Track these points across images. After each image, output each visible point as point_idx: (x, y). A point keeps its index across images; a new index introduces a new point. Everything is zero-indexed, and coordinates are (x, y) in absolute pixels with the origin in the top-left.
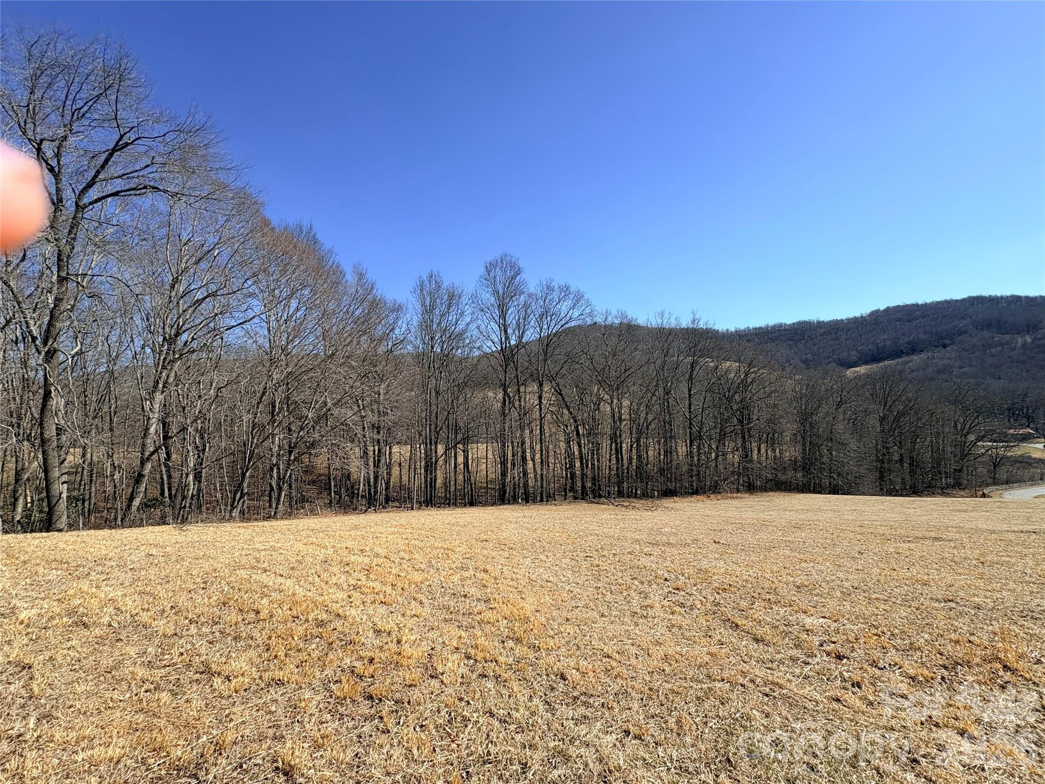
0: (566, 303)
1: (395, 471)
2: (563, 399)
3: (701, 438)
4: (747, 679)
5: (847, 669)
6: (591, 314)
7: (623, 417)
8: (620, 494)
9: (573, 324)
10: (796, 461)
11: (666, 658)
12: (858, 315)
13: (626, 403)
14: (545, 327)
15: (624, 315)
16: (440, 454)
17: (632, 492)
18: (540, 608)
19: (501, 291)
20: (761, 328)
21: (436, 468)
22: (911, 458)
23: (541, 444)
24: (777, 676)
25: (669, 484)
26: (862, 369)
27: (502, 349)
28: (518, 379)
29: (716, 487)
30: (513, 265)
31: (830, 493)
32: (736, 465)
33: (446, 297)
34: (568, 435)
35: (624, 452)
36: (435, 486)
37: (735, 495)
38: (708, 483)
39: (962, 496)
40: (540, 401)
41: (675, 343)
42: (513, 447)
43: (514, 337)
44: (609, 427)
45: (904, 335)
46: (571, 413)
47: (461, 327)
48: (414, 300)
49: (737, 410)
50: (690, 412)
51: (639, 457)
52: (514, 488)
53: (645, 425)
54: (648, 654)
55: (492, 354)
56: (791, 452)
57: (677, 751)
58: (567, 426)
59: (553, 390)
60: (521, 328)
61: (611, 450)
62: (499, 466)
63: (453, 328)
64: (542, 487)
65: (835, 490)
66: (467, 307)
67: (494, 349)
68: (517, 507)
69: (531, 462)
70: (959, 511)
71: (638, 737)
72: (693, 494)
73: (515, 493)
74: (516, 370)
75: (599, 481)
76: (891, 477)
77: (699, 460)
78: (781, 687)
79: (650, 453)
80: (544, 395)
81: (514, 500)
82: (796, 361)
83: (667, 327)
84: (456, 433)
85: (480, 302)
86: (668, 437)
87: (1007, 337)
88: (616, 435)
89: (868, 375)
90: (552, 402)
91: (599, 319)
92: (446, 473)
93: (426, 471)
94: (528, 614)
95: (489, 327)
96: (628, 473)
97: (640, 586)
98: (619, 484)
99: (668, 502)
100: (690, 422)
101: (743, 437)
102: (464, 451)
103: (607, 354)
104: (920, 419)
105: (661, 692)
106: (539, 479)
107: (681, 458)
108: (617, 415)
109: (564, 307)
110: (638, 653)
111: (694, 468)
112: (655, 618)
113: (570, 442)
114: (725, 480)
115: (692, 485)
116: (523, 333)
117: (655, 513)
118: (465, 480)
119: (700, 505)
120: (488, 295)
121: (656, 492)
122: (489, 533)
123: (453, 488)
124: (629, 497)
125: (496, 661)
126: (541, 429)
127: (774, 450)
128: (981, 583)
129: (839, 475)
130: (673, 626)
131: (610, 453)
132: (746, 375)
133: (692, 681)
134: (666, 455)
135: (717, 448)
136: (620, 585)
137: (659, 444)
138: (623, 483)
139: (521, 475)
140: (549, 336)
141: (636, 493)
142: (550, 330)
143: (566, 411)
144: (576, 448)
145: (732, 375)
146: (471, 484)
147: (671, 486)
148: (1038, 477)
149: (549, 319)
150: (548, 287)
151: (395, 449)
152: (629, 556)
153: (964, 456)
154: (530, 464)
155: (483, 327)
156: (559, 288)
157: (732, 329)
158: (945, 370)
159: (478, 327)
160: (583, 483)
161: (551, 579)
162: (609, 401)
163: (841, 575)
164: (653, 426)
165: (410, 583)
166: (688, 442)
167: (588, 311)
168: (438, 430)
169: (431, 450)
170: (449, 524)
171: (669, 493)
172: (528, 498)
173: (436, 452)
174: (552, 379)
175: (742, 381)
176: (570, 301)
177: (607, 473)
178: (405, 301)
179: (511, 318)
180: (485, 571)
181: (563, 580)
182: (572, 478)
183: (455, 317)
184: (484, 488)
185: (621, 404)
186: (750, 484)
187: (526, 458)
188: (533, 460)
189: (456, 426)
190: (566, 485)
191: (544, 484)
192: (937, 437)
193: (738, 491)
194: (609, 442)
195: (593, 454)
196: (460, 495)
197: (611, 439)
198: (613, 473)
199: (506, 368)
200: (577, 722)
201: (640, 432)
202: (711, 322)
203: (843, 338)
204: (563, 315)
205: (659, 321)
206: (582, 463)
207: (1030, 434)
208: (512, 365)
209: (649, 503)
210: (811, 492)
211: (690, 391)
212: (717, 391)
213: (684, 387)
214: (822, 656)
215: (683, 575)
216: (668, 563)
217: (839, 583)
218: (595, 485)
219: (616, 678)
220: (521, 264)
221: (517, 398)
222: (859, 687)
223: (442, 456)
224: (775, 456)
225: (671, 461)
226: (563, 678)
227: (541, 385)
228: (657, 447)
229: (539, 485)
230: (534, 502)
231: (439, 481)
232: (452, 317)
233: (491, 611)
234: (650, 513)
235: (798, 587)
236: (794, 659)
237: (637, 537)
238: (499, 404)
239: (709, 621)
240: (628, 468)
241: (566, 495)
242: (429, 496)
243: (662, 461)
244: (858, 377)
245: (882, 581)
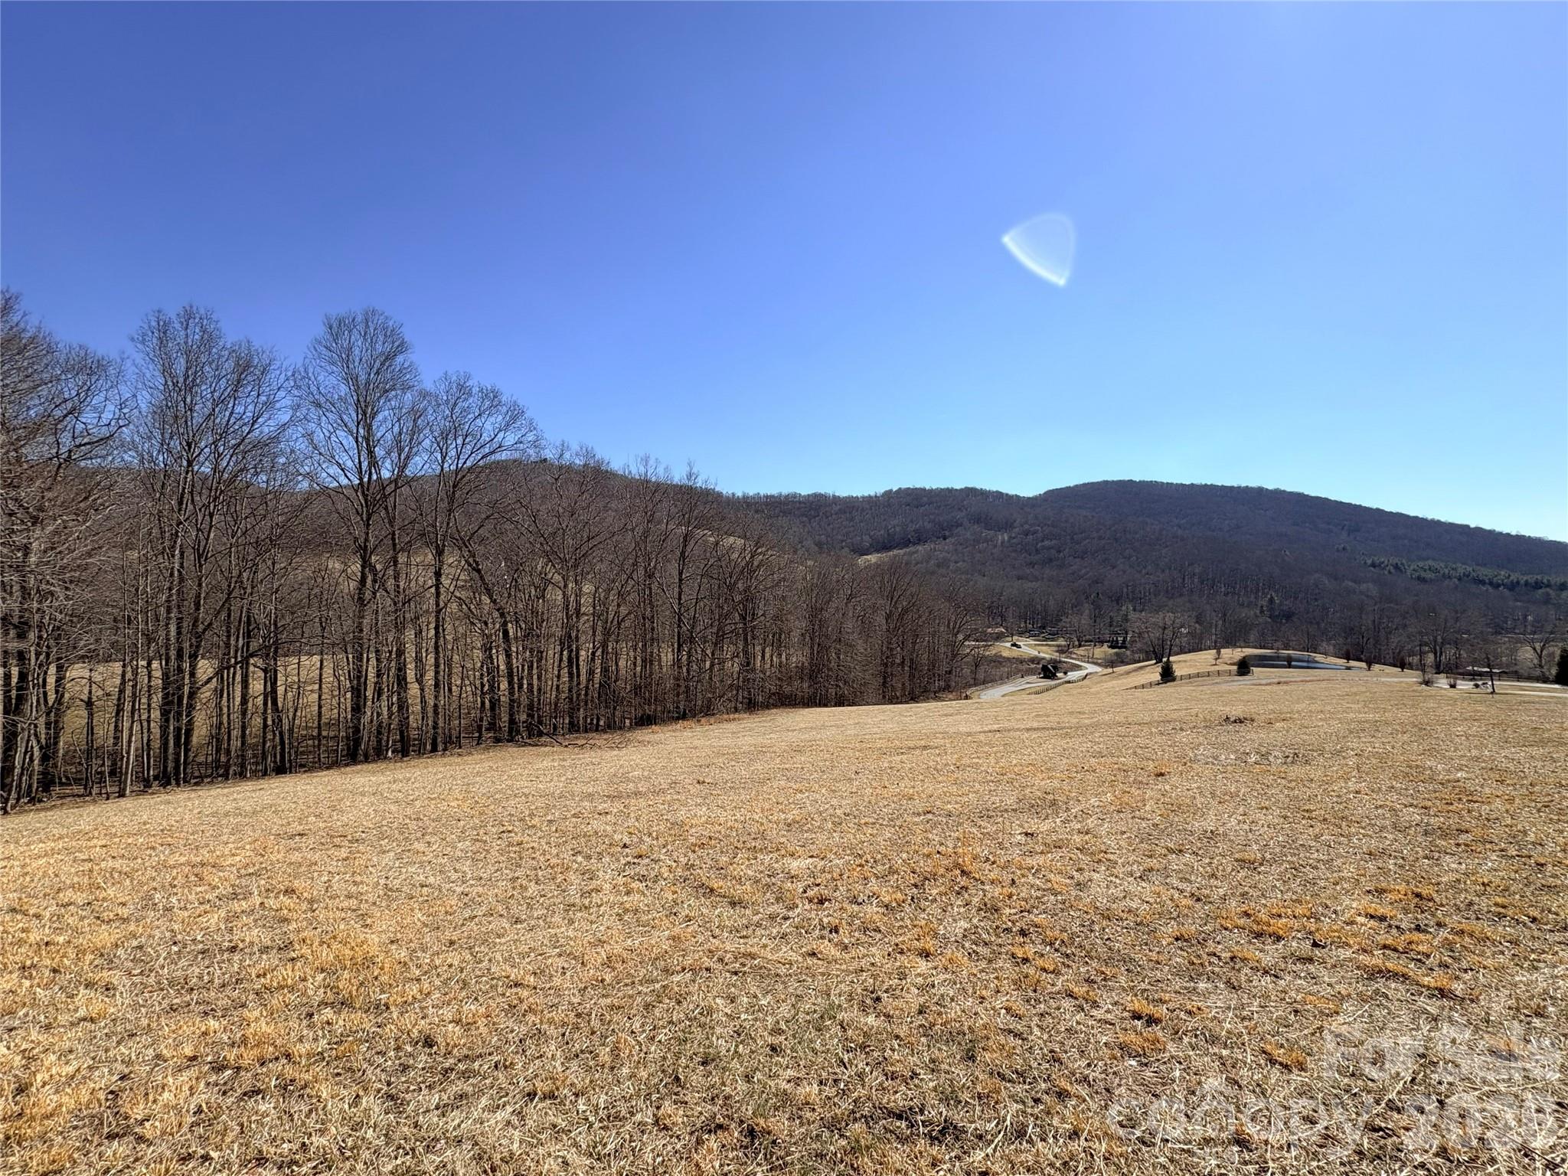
0: (492, 419)
1: (75, 720)
2: (482, 578)
3: (692, 640)
4: (715, 958)
5: (827, 915)
6: (535, 444)
7: (583, 609)
8: (574, 728)
9: (503, 456)
10: (803, 668)
11: (608, 963)
12: (872, 494)
13: (588, 588)
14: (453, 453)
15: (589, 453)
16: (205, 678)
17: (591, 723)
18: (399, 936)
19: (363, 378)
20: (772, 496)
21: (191, 707)
22: (912, 660)
23: (437, 653)
24: (752, 945)
25: (646, 707)
26: (873, 558)
27: (361, 484)
28: (393, 539)
29: (709, 708)
30: (391, 334)
31: (835, 706)
32: (735, 676)
33: (229, 365)
34: (489, 636)
35: (581, 663)
36: (188, 741)
37: (732, 716)
38: (699, 703)
39: (950, 700)
40: (438, 580)
41: (665, 504)
42: (378, 660)
43: (388, 464)
44: (560, 625)
45: (912, 521)
46: (494, 602)
47: (266, 430)
48: (139, 358)
49: (740, 602)
50: (680, 604)
51: (605, 670)
52: (379, 733)
53: (615, 622)
54: (583, 963)
55: (339, 490)
56: (797, 657)
57: (607, 1094)
58: (486, 623)
59: (463, 562)
60: (403, 449)
61: (561, 660)
62: (349, 695)
63: (246, 429)
64: (435, 728)
65: (840, 703)
66: (282, 394)
67: (344, 481)
68: (383, 766)
69: (416, 686)
70: (946, 715)
71: (550, 1096)
72: (678, 719)
73: (379, 742)
74: (391, 523)
75: (539, 709)
76: (893, 682)
77: (688, 671)
78: (753, 956)
79: (622, 663)
80: (445, 570)
81: (377, 754)
82: (809, 543)
83: (653, 480)
84: (248, 635)
85: (313, 389)
86: (647, 638)
87: (992, 532)
88: (570, 637)
89: (877, 566)
90: (460, 583)
91: (549, 454)
92: (220, 715)
93: (165, 714)
94: (374, 950)
95: (333, 438)
96: (586, 694)
97: (585, 863)
98: (572, 712)
99: (644, 734)
100: (679, 618)
101: (746, 640)
102: (265, 671)
103: (561, 510)
104: (920, 617)
105: (593, 1015)
106: (430, 714)
107: (664, 670)
108: (572, 606)
109: (489, 425)
110: (566, 966)
111: (682, 683)
112: (601, 905)
113: (491, 649)
114: (720, 697)
115: (678, 707)
116: (408, 457)
117: (624, 751)
118: (265, 726)
119: (687, 733)
120: (332, 380)
121: (627, 721)
122: (312, 819)
123: (236, 744)
124: (586, 732)
125: (288, 1056)
126: (437, 628)
127: (780, 655)
128: (954, 789)
129: (845, 682)
130: (626, 911)
131: (559, 666)
132: (752, 557)
133: (641, 985)
134: (644, 667)
135: (713, 654)
136: (552, 868)
137: (635, 650)
138: (579, 710)
139: (395, 709)
140: (457, 471)
141: (598, 724)
142: (461, 462)
143: (486, 599)
144: (502, 658)
145: (735, 556)
146: (281, 734)
147: (649, 710)
148: (1005, 675)
149: (460, 441)
150: (461, 387)
151: (77, 672)
152: (574, 820)
153: (954, 656)
154: (414, 689)
155: (319, 437)
156: (481, 391)
157: (739, 494)
158: (943, 564)
159: (309, 436)
160: (511, 715)
161: (431, 880)
162: (562, 585)
163: (834, 802)
164: (627, 623)
165: (81, 952)
166: (676, 646)
167: (531, 437)
168: (201, 628)
169: (180, 670)
170: (214, 814)
171: (645, 721)
172: (407, 748)
173: (192, 674)
174: (462, 544)
175: (747, 564)
176: (500, 417)
177: (553, 696)
178: (114, 355)
179: (384, 426)
180: (289, 892)
181: (454, 876)
182: (493, 708)
183: (251, 408)
184: (313, 738)
185: (581, 591)
186: (750, 699)
187: (405, 679)
188: (420, 680)
189: (249, 623)
190: (481, 720)
191: (441, 724)
192: (934, 636)
193: (736, 710)
194: (558, 648)
195: (531, 667)
196: (255, 756)
197: (562, 643)
198: (563, 696)
199: (368, 519)
200: (443, 1109)
201: (607, 633)
202: (712, 480)
203: (857, 520)
204: (486, 437)
205: (642, 470)
206: (511, 683)
207: (1002, 633)
208: (383, 513)
209: (617, 737)
210: (816, 706)
211: (681, 574)
212: (716, 576)
213: (673, 568)
214: (804, 905)
215: (650, 835)
216: (631, 822)
217: (831, 811)
218: (532, 717)
219: (524, 1015)
220: (408, 334)
221: (391, 572)
222: (837, 932)
223: (209, 680)
224: (781, 662)
225: (651, 674)
226: (429, 1042)
227: (440, 553)
228: (632, 654)
229: (430, 723)
230: (420, 753)
231: (201, 732)
232: (244, 408)
233: (289, 965)
234: (616, 752)
235: (789, 825)
236: (772, 917)
237: (590, 790)
238: (353, 585)
239: (676, 892)
240: (587, 687)
241: (480, 737)
242: (171, 765)
243: (638, 674)
244: (868, 567)
245: (873, 802)
